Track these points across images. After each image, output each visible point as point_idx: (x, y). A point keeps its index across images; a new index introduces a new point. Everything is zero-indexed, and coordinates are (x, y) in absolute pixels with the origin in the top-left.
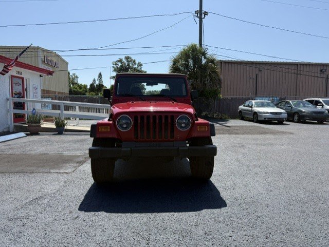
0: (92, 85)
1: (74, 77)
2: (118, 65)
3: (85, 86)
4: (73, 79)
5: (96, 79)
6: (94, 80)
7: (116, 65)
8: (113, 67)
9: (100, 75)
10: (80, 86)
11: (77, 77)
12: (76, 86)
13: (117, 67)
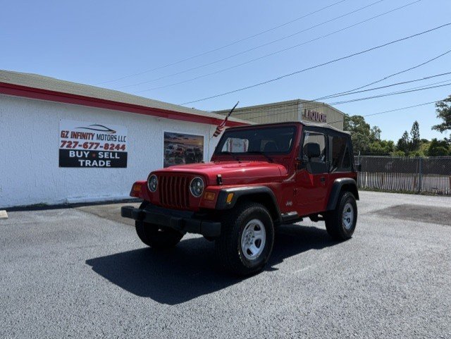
0: (401, 141)
1: (374, 131)
2: (446, 106)
3: (390, 143)
4: (373, 134)
5: (409, 132)
6: (406, 133)
7: (442, 105)
8: (438, 110)
9: (416, 125)
10: (383, 144)
11: (379, 131)
12: (376, 143)
13: (445, 110)
